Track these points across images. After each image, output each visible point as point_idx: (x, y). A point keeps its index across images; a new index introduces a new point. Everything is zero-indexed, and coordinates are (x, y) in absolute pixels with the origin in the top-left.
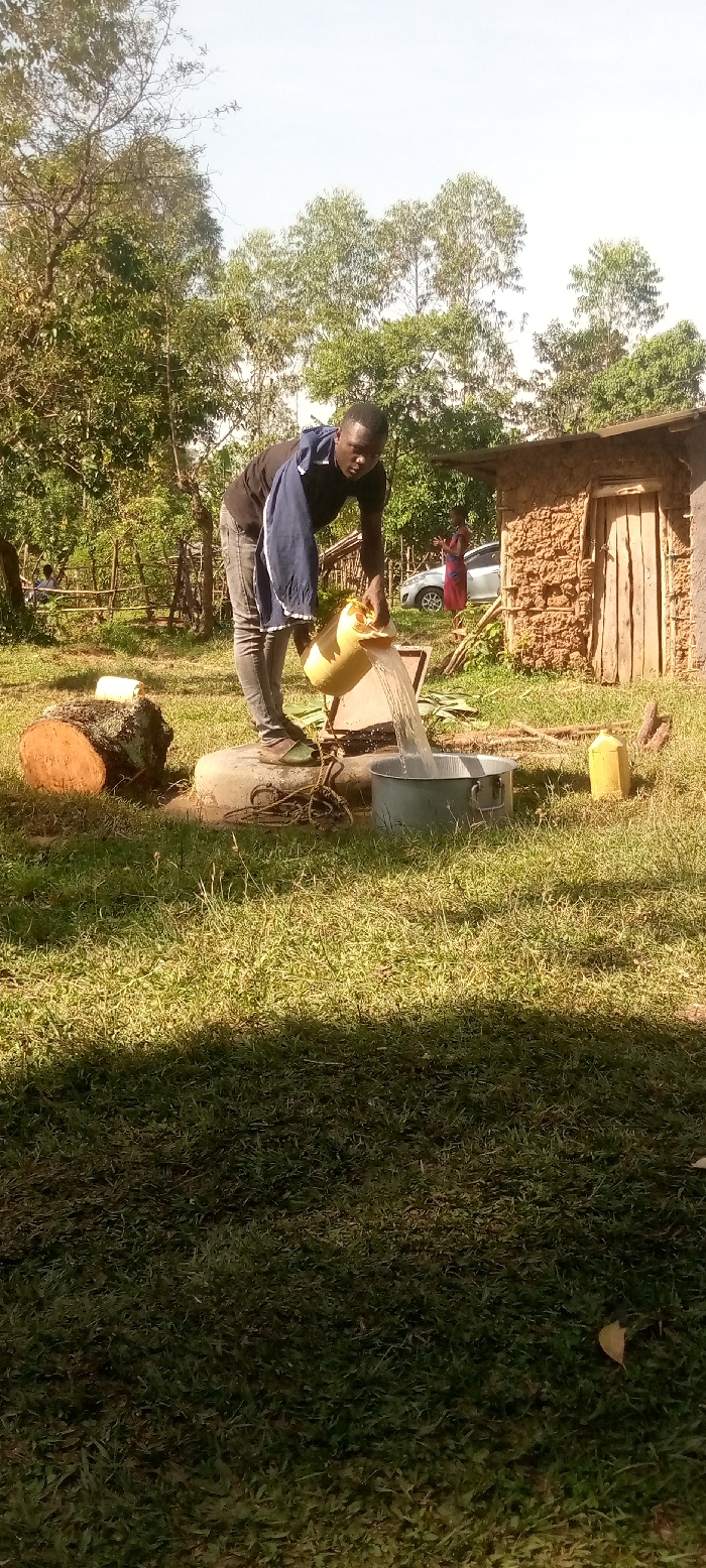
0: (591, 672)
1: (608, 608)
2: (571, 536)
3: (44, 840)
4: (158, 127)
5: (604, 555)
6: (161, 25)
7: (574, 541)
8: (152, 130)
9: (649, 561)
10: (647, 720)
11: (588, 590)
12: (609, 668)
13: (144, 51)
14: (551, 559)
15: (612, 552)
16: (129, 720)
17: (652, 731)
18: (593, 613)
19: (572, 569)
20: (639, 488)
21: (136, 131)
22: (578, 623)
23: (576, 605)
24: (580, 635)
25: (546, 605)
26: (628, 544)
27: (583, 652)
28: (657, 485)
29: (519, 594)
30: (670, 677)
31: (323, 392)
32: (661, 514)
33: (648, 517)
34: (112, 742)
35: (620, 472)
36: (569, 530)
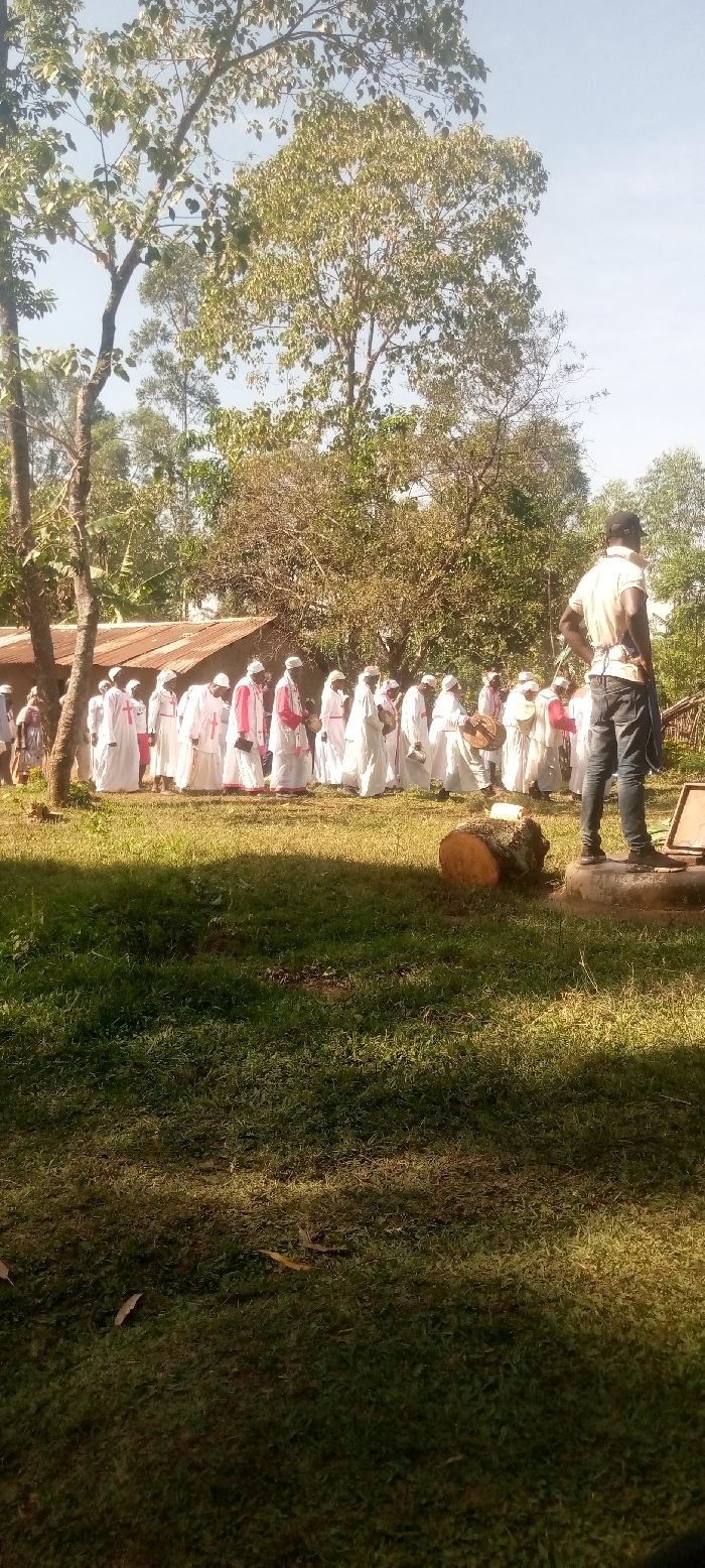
3: (456, 920)
4: (549, 411)
6: (553, 340)
8: (544, 415)
13: (540, 360)
16: (517, 835)
21: (533, 415)
31: (664, 594)
34: (505, 850)
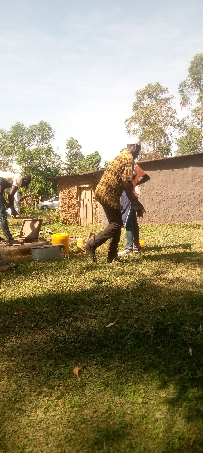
0: (78, 224)
1: (82, 210)
2: (74, 195)
5: (80, 199)
7: (74, 196)
9: (90, 201)
10: (89, 234)
11: (77, 207)
12: (82, 223)
14: (69, 200)
15: (82, 199)
17: (90, 237)
18: (79, 211)
19: (74, 202)
20: (88, 185)
22: (75, 213)
23: (75, 210)
24: (76, 216)
25: (69, 210)
26: (85, 197)
27: (77, 219)
28: (91, 185)
29: (63, 207)
30: (95, 225)
31: (20, 163)
32: (92, 191)
33: (90, 192)
35: (83, 182)
36: (73, 194)
